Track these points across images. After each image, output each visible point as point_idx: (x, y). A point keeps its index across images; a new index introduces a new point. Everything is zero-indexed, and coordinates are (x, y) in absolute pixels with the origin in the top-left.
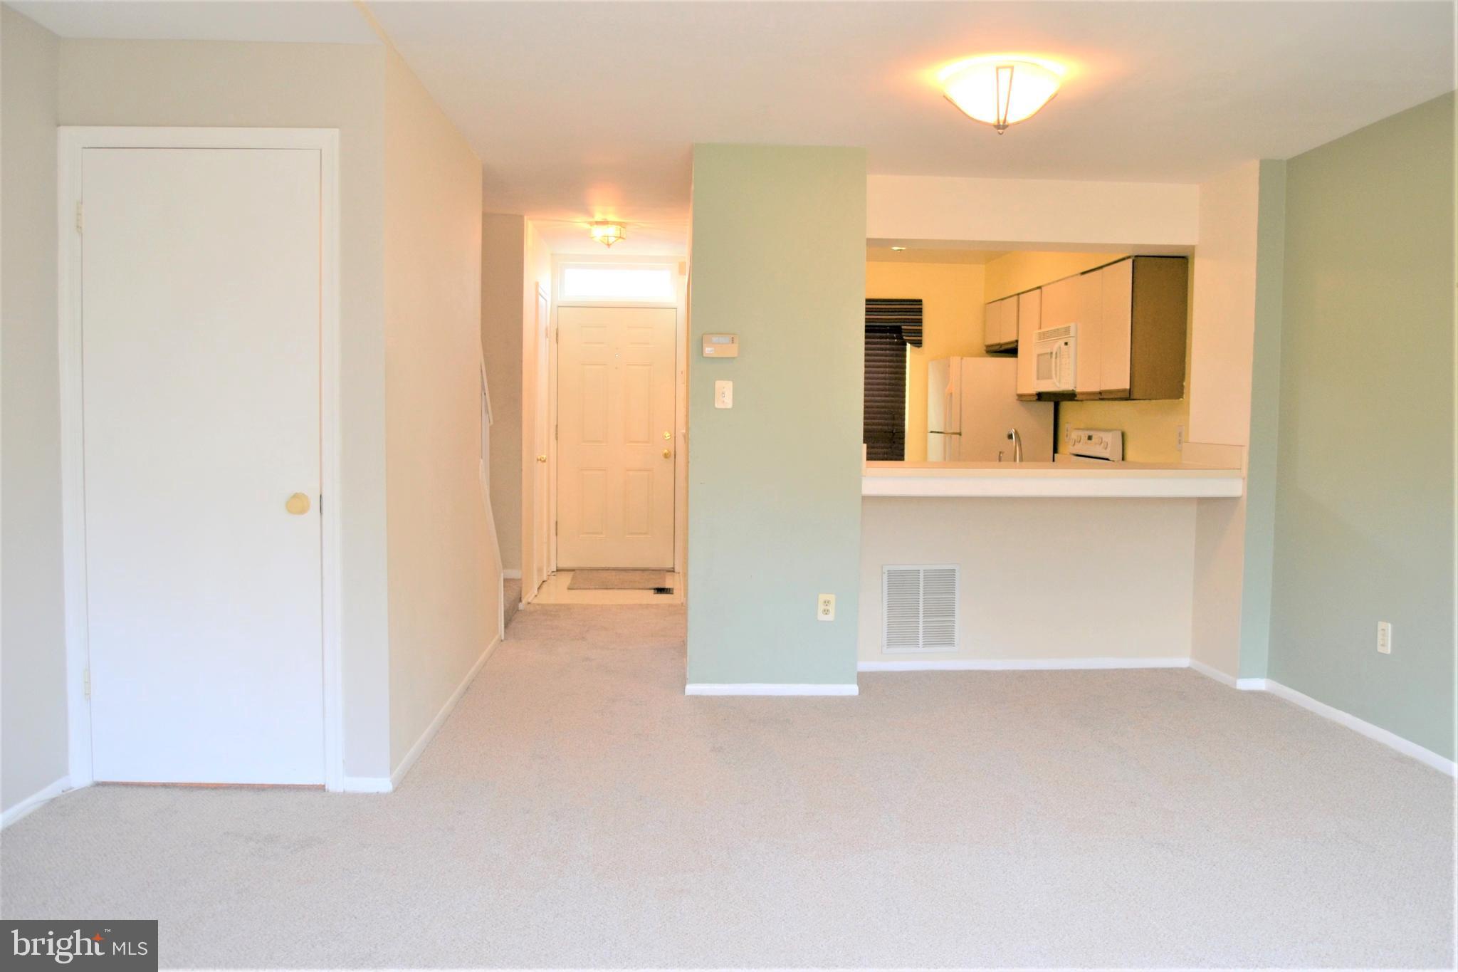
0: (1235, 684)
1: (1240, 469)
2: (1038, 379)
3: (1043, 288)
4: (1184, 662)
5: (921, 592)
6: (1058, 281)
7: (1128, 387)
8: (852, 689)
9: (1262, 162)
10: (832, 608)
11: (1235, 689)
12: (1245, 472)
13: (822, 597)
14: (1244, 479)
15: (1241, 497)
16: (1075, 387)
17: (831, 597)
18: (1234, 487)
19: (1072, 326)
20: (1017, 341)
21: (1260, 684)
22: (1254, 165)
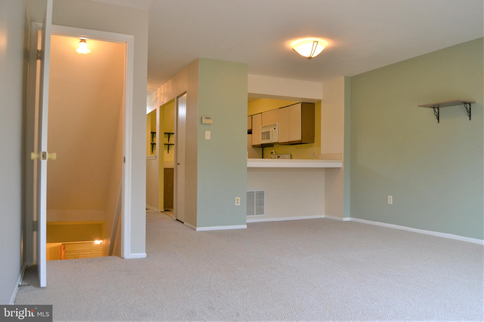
0: (343, 219)
1: (341, 160)
2: (262, 140)
3: (262, 113)
4: (323, 216)
5: (255, 198)
6: (269, 111)
7: (301, 139)
8: (245, 226)
9: (345, 77)
10: (239, 201)
11: (343, 221)
12: (343, 160)
13: (236, 198)
14: (342, 162)
15: (342, 167)
16: (278, 141)
17: (239, 198)
18: (339, 164)
19: (277, 123)
20: (252, 129)
21: (348, 219)
22: (343, 78)
